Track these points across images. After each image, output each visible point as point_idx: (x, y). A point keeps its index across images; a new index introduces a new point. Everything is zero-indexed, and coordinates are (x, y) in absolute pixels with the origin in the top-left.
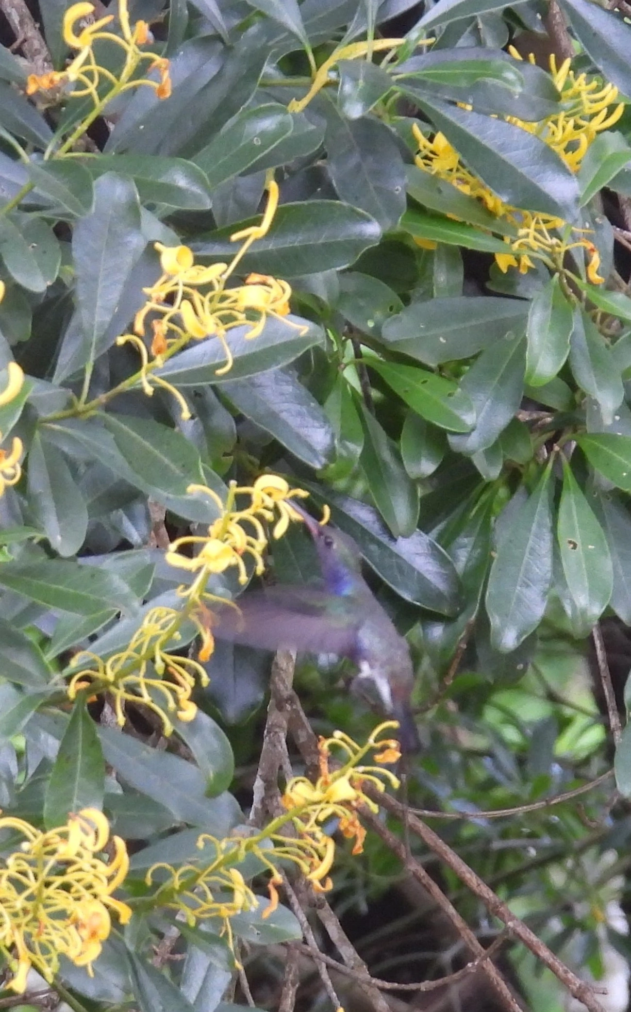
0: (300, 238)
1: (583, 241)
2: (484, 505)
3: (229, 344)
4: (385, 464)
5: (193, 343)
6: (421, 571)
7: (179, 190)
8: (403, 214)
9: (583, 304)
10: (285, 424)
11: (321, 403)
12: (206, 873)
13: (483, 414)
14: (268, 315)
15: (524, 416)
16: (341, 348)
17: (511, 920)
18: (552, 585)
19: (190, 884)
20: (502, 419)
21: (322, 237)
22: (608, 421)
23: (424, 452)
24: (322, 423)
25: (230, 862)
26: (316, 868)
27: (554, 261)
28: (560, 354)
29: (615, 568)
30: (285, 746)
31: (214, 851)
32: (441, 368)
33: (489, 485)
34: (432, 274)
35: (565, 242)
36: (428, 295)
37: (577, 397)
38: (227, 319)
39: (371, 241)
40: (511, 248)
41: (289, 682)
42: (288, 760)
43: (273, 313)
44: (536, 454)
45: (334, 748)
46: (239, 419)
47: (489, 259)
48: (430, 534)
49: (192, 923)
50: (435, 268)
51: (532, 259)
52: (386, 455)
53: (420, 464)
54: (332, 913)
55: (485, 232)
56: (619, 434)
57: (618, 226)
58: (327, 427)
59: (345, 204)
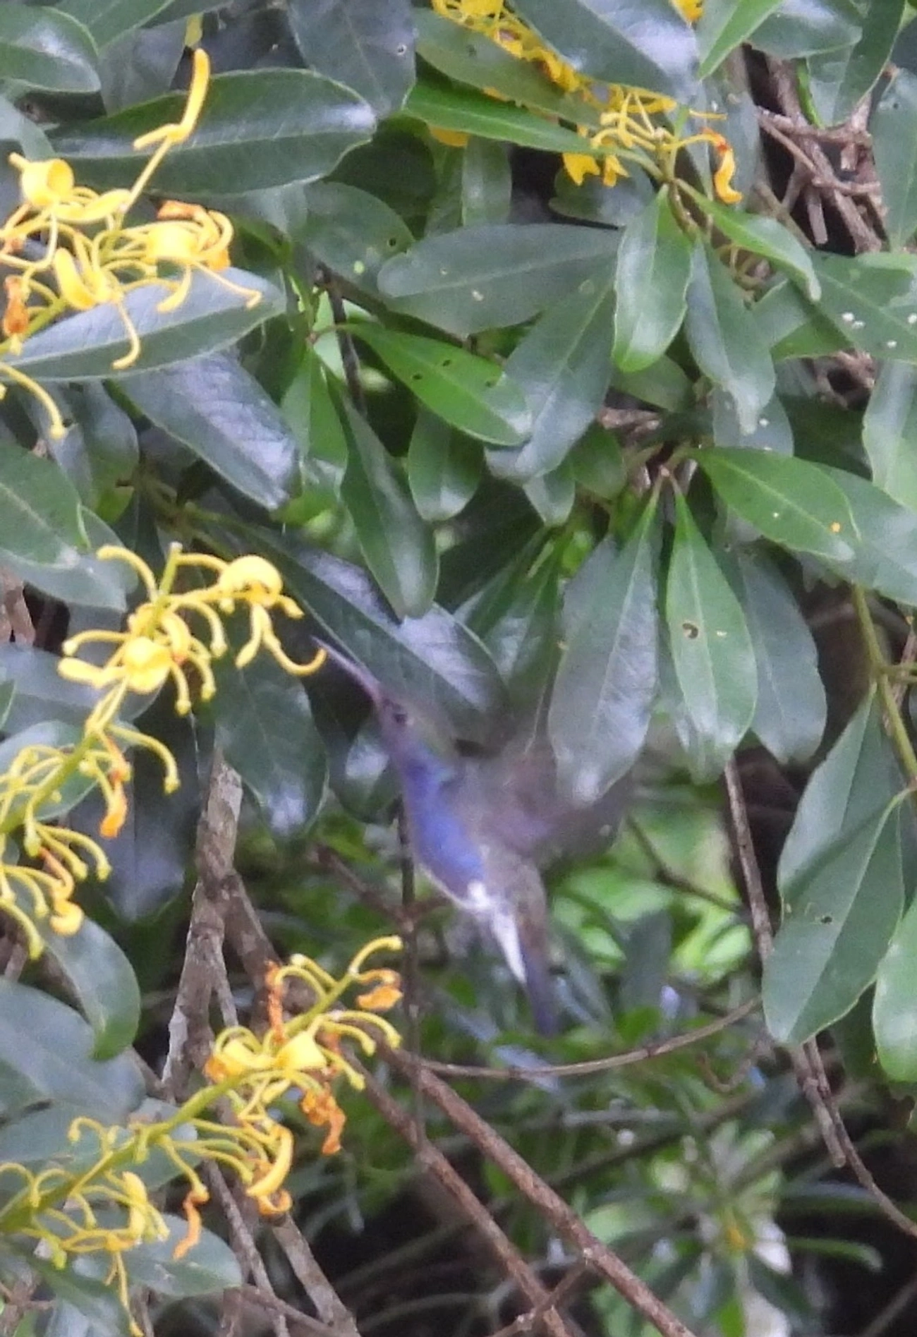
0: (242, 130)
1: (708, 133)
2: (547, 562)
3: (129, 314)
4: (383, 497)
5: (69, 312)
6: (440, 673)
7: (48, 60)
8: (410, 90)
9: (708, 237)
10: (219, 437)
11: (277, 397)
12: (86, 1178)
13: (543, 415)
14: (195, 271)
15: (612, 419)
16: (311, 308)
17: (588, 1246)
18: (658, 696)
19: (57, 1197)
20: (574, 424)
21: (277, 130)
22: (749, 428)
23: (446, 477)
24: (278, 433)
25: (124, 1162)
26: (265, 1175)
27: (660, 165)
28: (671, 319)
29: (760, 668)
30: (221, 959)
31: (97, 1143)
32: (474, 340)
33: (555, 532)
34: (459, 188)
35: (678, 134)
36: (453, 222)
37: (698, 387)
38: (126, 276)
39: (361, 137)
40: (589, 145)
41: (228, 854)
42: (225, 982)
43: (202, 267)
44: (632, 481)
45: (294, 982)
46: (142, 424)
47: (553, 162)
48: (457, 612)
49: (61, 1263)
50: (465, 176)
51: (624, 162)
52: (384, 482)
53: (439, 499)
54: (299, 1232)
55: (547, 118)
56: (767, 448)
57: (767, 108)
58: (286, 440)
59: (316, 74)
